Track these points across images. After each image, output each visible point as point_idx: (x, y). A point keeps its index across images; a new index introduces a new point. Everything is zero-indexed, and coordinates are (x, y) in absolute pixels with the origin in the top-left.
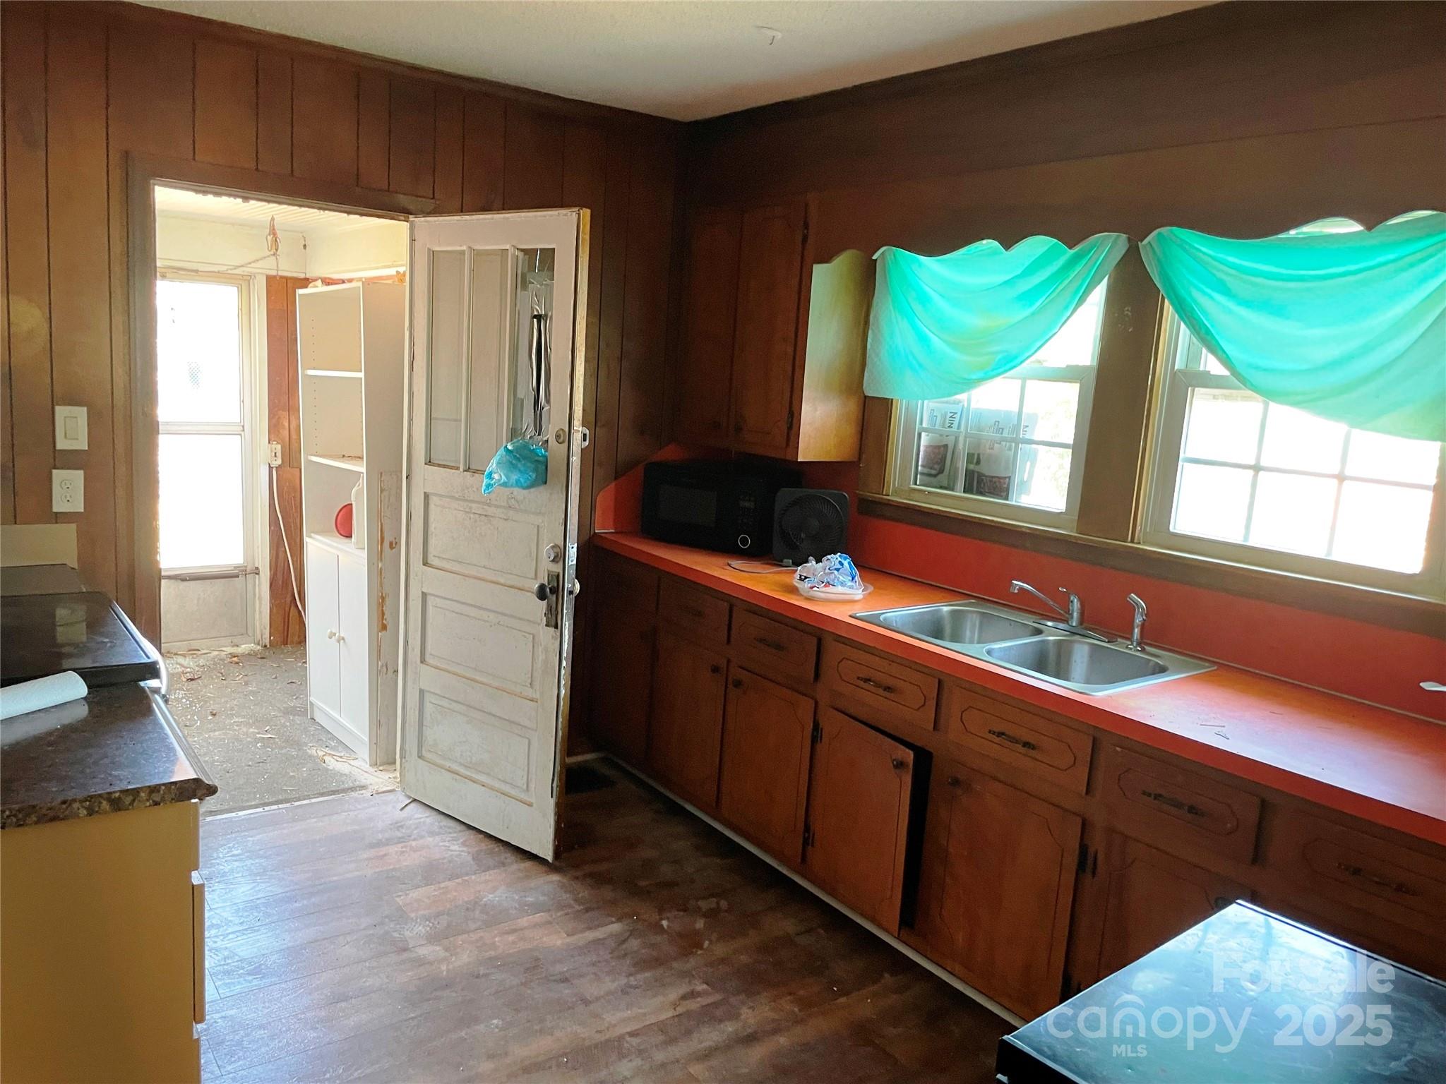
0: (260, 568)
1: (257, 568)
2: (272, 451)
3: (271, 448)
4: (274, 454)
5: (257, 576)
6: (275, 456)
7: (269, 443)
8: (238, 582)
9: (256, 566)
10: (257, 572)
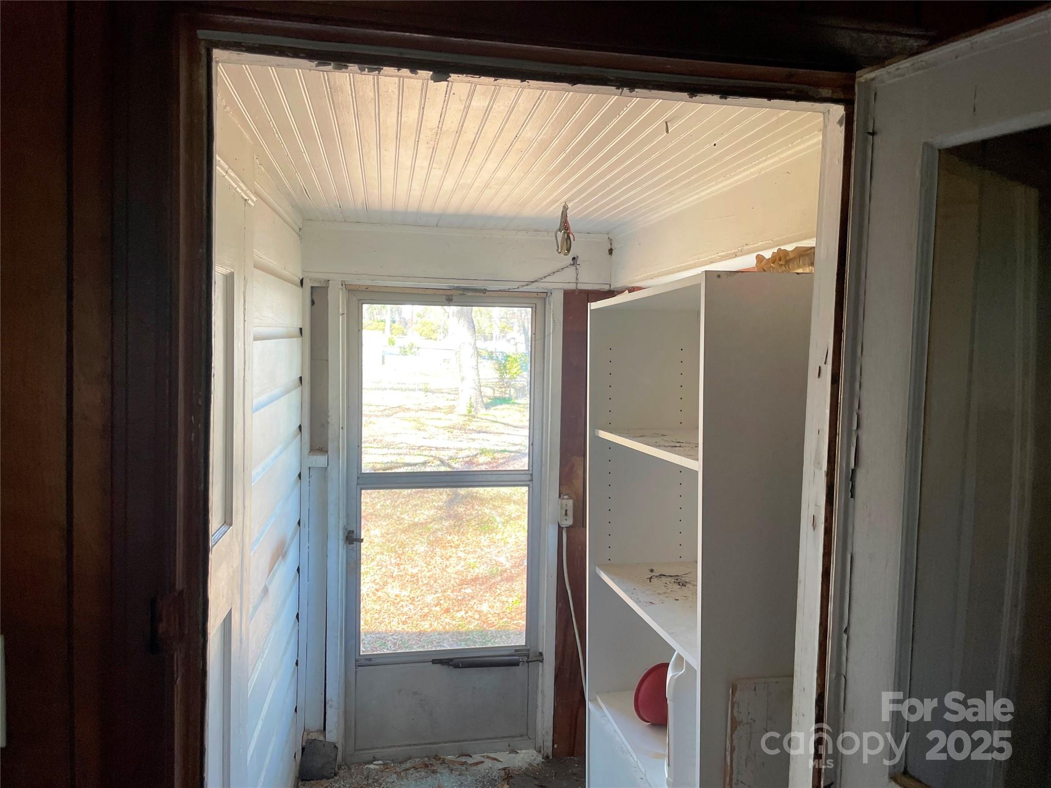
0: (544, 653)
1: (541, 654)
2: (562, 508)
3: (562, 505)
4: (564, 512)
5: (540, 664)
6: (566, 514)
7: (560, 497)
8: (520, 670)
9: (540, 651)
10: (540, 657)
